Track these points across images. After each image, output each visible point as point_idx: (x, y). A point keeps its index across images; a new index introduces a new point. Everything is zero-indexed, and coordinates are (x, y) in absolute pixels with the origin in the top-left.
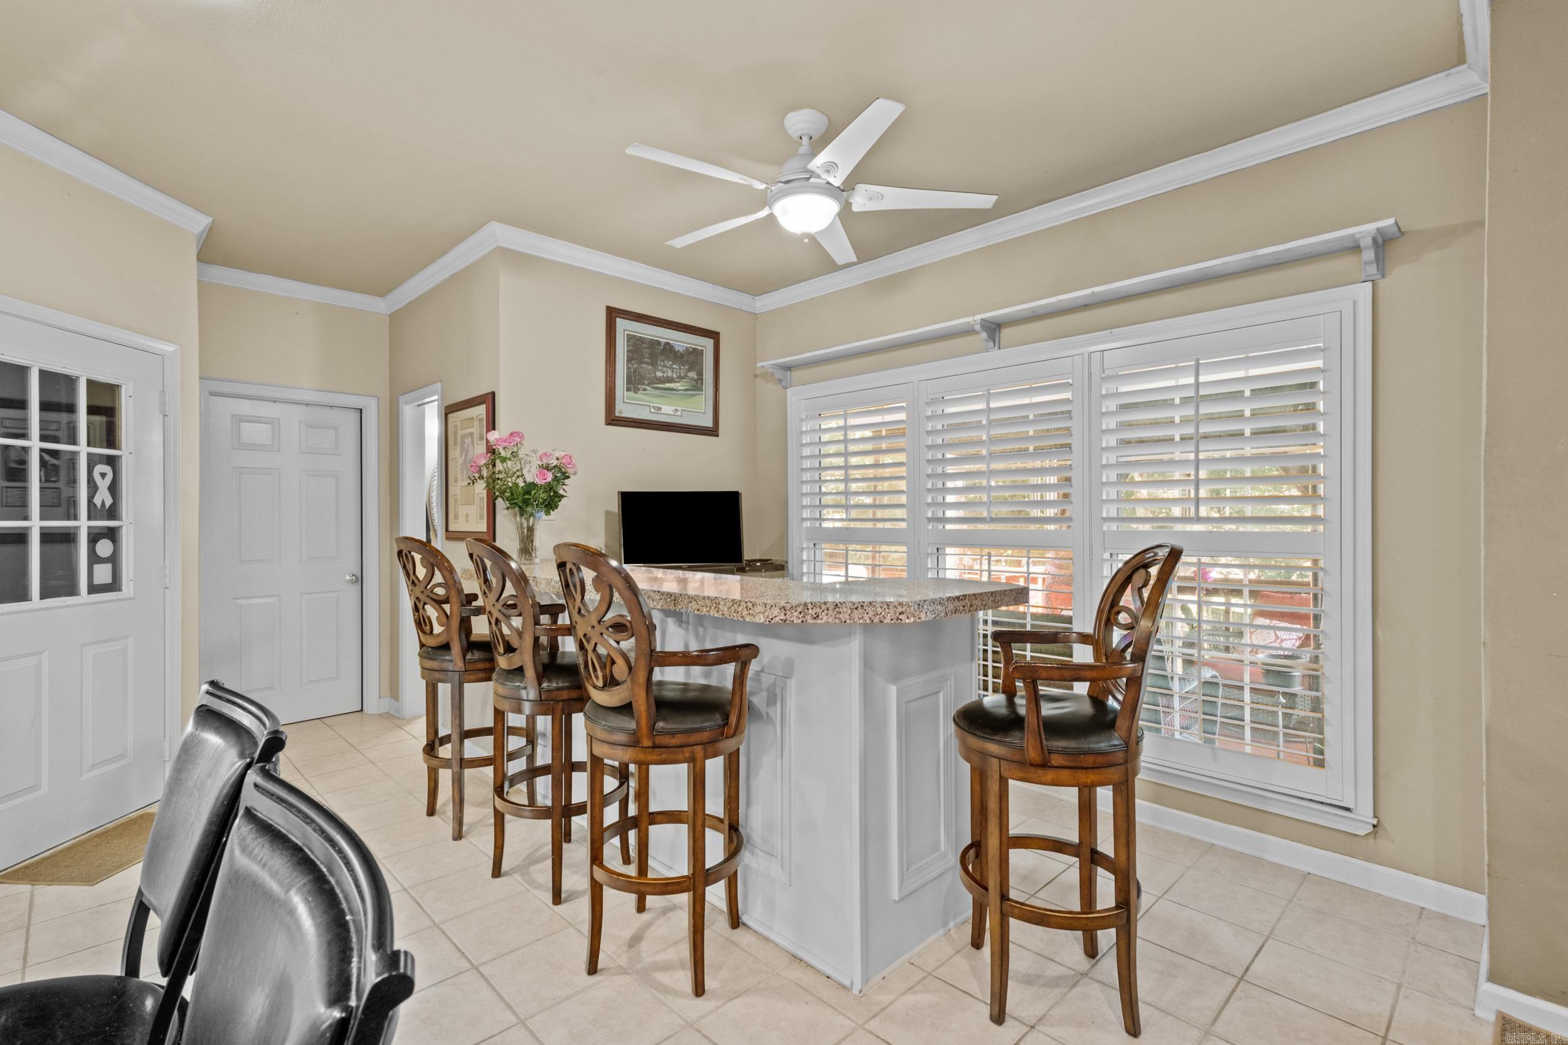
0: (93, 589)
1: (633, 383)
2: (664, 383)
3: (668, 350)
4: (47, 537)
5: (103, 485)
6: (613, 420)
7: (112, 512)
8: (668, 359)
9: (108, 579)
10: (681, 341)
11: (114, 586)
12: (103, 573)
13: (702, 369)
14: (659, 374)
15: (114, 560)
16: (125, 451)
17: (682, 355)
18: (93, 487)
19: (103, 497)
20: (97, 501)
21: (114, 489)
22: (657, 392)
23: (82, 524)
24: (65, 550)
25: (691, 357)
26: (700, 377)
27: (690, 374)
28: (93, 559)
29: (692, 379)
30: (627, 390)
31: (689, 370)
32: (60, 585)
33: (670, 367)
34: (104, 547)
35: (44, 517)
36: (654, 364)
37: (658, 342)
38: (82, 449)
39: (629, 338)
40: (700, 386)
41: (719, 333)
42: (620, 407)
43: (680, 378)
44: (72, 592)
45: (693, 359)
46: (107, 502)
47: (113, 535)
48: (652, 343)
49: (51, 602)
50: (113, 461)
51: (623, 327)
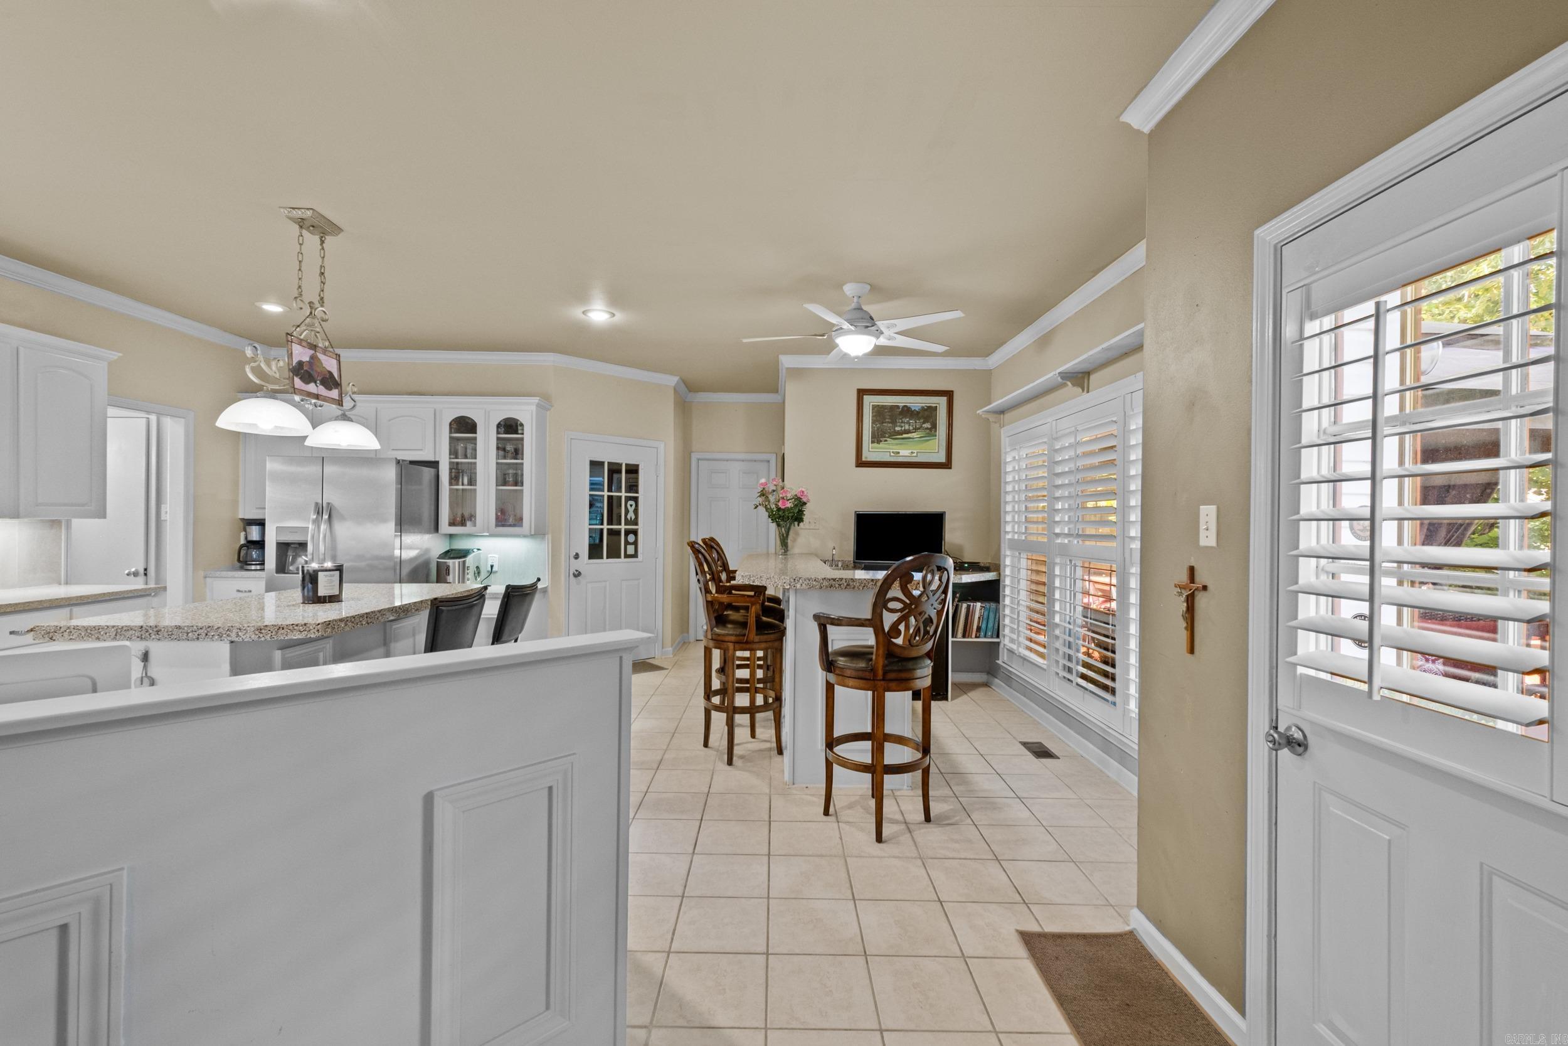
0: (627, 556)
1: (877, 438)
2: (902, 434)
3: (907, 411)
4: (610, 532)
5: (631, 509)
6: (861, 463)
7: (635, 522)
8: (905, 417)
9: (633, 553)
10: (917, 403)
11: (635, 555)
12: (631, 550)
13: (935, 420)
14: (897, 429)
15: (635, 543)
16: (641, 495)
17: (918, 413)
18: (627, 511)
19: (631, 515)
20: (629, 517)
21: (636, 511)
22: (896, 441)
23: (623, 527)
24: (615, 538)
25: (926, 413)
26: (934, 426)
27: (925, 426)
28: (627, 543)
29: (927, 428)
30: (873, 442)
31: (924, 423)
32: (614, 553)
33: (909, 424)
34: (631, 538)
35: (608, 524)
36: (894, 422)
37: (898, 407)
38: (623, 494)
39: (874, 407)
40: (936, 431)
41: (952, 391)
42: (867, 456)
43: (916, 430)
44: (619, 557)
45: (928, 414)
46: (633, 517)
47: (635, 533)
48: (893, 408)
49: (610, 560)
50: (636, 499)
51: (869, 401)
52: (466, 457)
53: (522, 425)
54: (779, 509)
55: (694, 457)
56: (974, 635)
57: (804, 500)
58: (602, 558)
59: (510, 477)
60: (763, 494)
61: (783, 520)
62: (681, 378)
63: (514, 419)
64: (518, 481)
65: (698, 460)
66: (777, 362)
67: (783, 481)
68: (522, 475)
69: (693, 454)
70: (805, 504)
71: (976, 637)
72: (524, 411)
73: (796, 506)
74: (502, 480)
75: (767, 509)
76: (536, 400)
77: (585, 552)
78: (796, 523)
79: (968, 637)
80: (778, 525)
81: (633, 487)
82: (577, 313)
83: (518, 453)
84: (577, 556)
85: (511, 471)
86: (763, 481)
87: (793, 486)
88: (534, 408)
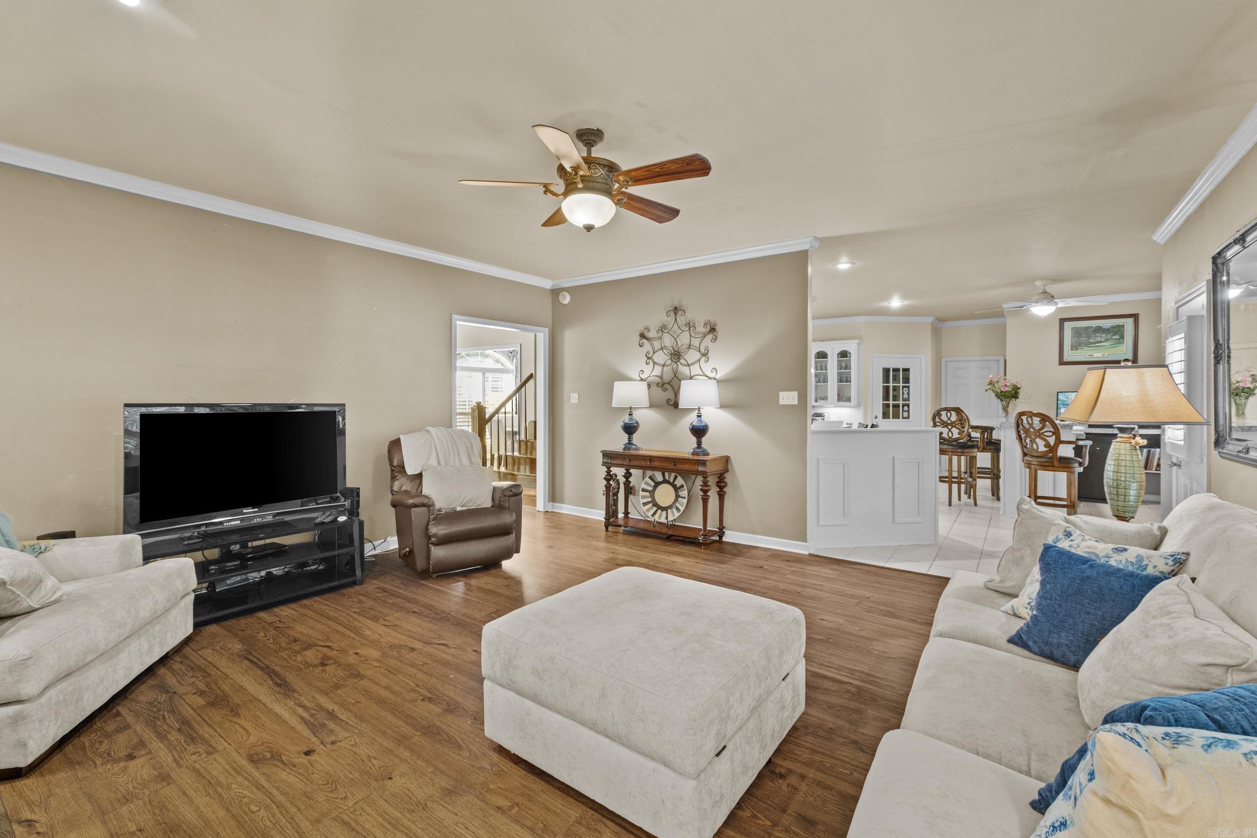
0: (903, 418)
1: (1074, 347)
2: (1095, 344)
3: (1099, 329)
4: (894, 406)
5: (906, 393)
6: (1062, 363)
7: (908, 399)
8: (1098, 333)
9: (907, 416)
10: (1107, 324)
11: (908, 417)
12: (906, 414)
13: (1123, 333)
14: (1091, 341)
15: (908, 411)
16: (911, 385)
17: (1108, 330)
18: (903, 394)
19: (906, 396)
20: (904, 397)
21: (908, 394)
22: (1088, 349)
23: (901, 402)
24: (896, 409)
25: (1116, 329)
26: (1122, 337)
27: (1115, 337)
28: (903, 411)
29: (1117, 339)
30: (1072, 350)
31: (1113, 336)
32: (896, 416)
33: (1100, 336)
34: (906, 408)
35: (893, 400)
36: (1089, 337)
37: (1092, 327)
38: (901, 385)
39: (1072, 329)
40: (1123, 340)
41: (1138, 314)
42: (1066, 358)
43: (1107, 340)
44: (899, 418)
45: (1118, 331)
46: (907, 397)
47: (908, 406)
48: (1087, 328)
49: (894, 420)
50: (908, 387)
51: (1068, 326)
52: (822, 370)
53: (850, 353)
54: (1002, 392)
55: (943, 360)
56: (1154, 469)
57: (1019, 386)
58: (889, 418)
59: (844, 379)
60: (991, 383)
61: (1004, 398)
62: (936, 318)
63: (844, 351)
64: (848, 380)
65: (946, 362)
66: (1001, 307)
67: (1005, 375)
68: (850, 377)
69: (942, 359)
70: (1019, 388)
71: (1156, 470)
72: (851, 346)
73: (1013, 389)
74: (840, 380)
75: (994, 392)
76: (857, 341)
77: (880, 415)
78: (1014, 399)
79: (1149, 470)
80: (1002, 400)
81: (907, 380)
82: (885, 304)
83: (847, 367)
84: (876, 417)
85: (844, 376)
86: (991, 376)
87: (1013, 378)
88: (856, 345)
